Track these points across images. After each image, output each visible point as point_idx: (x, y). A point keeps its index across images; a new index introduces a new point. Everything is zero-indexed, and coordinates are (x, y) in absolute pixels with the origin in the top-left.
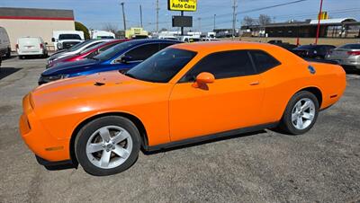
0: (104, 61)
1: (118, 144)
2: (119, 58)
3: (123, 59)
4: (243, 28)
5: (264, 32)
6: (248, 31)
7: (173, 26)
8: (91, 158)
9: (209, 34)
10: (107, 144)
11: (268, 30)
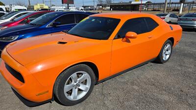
0: (41, 25)
1: (82, 83)
2: (51, 23)
3: (54, 24)
4: (98, 5)
5: (109, 8)
6: (101, 7)
7: (63, 3)
8: (66, 95)
9: (80, 8)
10: (75, 84)
11: (111, 7)
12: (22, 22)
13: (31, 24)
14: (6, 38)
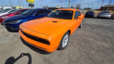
3: (36, 14)
7: (29, 6)
11: (49, 8)
12: (16, 14)
13: (23, 14)
14: (13, 22)
